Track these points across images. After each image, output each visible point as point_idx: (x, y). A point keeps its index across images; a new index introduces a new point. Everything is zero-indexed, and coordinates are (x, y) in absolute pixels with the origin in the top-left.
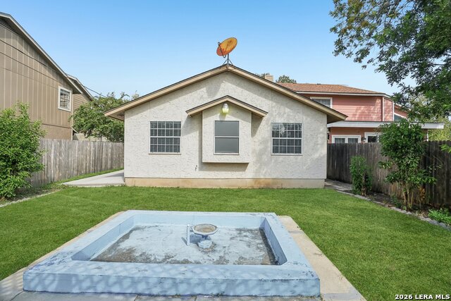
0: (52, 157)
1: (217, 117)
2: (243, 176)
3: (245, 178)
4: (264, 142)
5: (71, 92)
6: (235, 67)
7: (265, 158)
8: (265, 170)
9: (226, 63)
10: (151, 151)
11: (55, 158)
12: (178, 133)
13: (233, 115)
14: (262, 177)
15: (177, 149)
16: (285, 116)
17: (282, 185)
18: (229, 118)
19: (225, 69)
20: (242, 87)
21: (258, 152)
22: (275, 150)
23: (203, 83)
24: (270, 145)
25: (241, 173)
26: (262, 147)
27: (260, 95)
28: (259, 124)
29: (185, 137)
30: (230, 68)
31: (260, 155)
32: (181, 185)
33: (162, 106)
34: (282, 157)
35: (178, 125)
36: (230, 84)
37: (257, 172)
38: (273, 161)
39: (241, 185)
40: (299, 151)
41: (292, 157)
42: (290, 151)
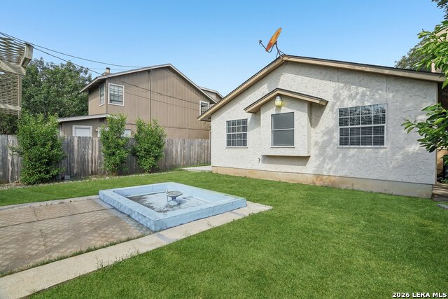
0: (179, 149)
1: (273, 111)
2: (304, 171)
3: (305, 173)
4: (329, 132)
5: (208, 103)
6: (289, 56)
7: (330, 151)
8: (329, 166)
9: (279, 56)
10: (228, 145)
11: (181, 151)
12: (245, 129)
13: (288, 107)
14: (325, 173)
15: (245, 144)
16: (358, 97)
17: (353, 185)
18: (284, 110)
19: (279, 61)
20: (302, 75)
21: (320, 144)
22: (343, 142)
23: (265, 80)
24: (337, 136)
25: (301, 167)
26: (326, 138)
27: (323, 79)
28: (322, 113)
29: (251, 132)
30: (285, 58)
31: (323, 148)
32: (248, 175)
33: (234, 108)
34: (353, 151)
35: (245, 122)
36: (289, 75)
37: (320, 166)
38: (340, 155)
39: (301, 180)
40: (380, 141)
41: (368, 151)
42: (365, 142)
